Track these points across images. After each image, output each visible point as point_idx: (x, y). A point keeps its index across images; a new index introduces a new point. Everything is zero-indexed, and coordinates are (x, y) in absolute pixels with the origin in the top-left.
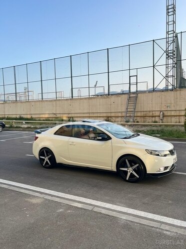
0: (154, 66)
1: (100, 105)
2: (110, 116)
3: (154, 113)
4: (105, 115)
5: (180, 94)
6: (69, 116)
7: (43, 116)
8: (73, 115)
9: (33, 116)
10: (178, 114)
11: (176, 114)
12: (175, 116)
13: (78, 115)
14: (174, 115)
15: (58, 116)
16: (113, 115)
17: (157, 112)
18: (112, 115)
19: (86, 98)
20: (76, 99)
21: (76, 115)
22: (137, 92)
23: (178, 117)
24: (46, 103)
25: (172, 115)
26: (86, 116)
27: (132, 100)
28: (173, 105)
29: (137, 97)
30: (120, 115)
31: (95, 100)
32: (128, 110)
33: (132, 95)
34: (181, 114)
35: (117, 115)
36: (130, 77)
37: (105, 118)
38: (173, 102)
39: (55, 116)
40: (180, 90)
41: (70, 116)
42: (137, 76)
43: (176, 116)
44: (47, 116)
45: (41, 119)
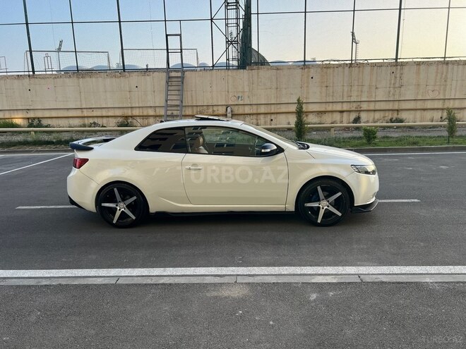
0: (212, 19)
1: (105, 92)
2: (130, 114)
3: (215, 108)
4: (118, 113)
5: (258, 75)
6: (28, 116)
8: (39, 114)
10: (255, 112)
11: (251, 112)
12: (250, 114)
13: (54, 114)
14: (249, 112)
16: (136, 112)
17: (220, 108)
18: (134, 114)
20: (41, 77)
21: (47, 114)
22: (183, 69)
23: (255, 117)
25: (246, 112)
27: (174, 83)
28: (247, 94)
29: (183, 78)
30: (151, 112)
32: (169, 103)
33: (173, 74)
34: (259, 112)
35: (145, 114)
36: (167, 36)
37: (120, 120)
38: (246, 89)
40: (258, 69)
41: (31, 115)
42: (180, 35)
43: (253, 114)
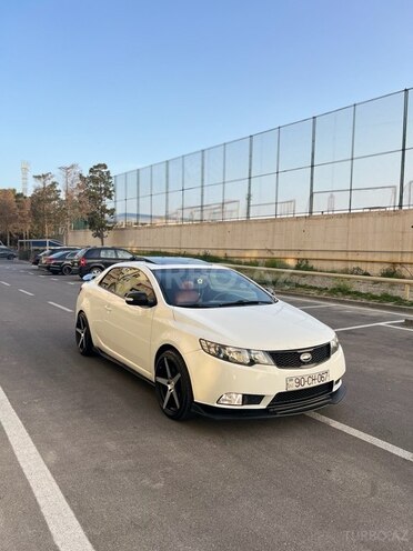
1: (375, 233)
2: (399, 261)
4: (386, 258)
6: (299, 257)
7: (248, 254)
8: (308, 255)
9: (230, 254)
13: (320, 256)
15: (277, 255)
16: (407, 258)
18: (405, 261)
19: (341, 216)
20: (317, 218)
21: (315, 256)
24: (254, 225)
26: (339, 258)
31: (364, 219)
37: (387, 266)
39: (269, 255)
41: (301, 256)
44: (255, 254)
45: (243, 260)
